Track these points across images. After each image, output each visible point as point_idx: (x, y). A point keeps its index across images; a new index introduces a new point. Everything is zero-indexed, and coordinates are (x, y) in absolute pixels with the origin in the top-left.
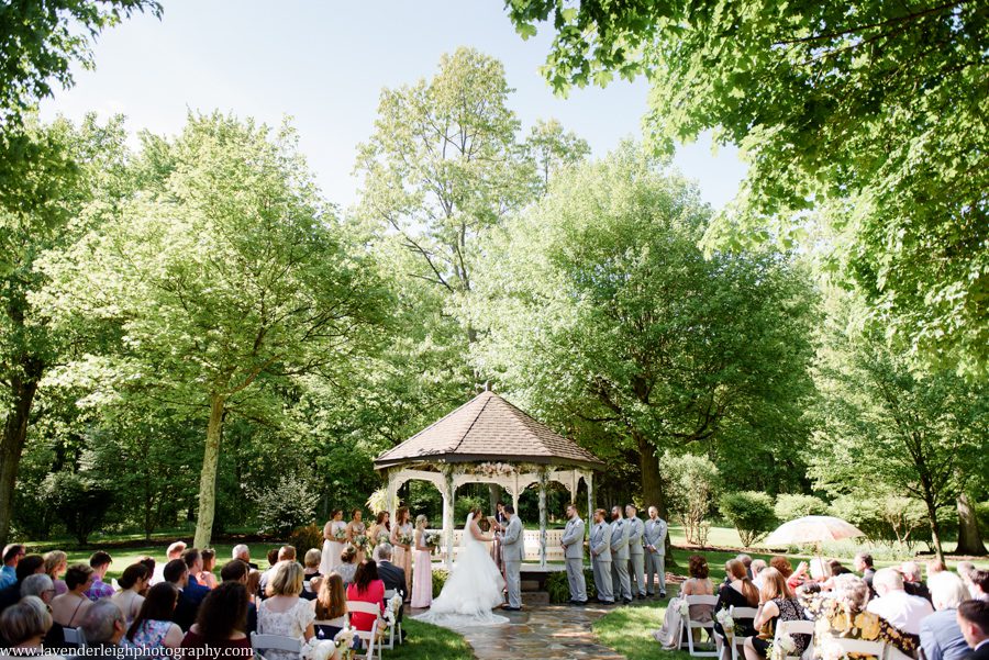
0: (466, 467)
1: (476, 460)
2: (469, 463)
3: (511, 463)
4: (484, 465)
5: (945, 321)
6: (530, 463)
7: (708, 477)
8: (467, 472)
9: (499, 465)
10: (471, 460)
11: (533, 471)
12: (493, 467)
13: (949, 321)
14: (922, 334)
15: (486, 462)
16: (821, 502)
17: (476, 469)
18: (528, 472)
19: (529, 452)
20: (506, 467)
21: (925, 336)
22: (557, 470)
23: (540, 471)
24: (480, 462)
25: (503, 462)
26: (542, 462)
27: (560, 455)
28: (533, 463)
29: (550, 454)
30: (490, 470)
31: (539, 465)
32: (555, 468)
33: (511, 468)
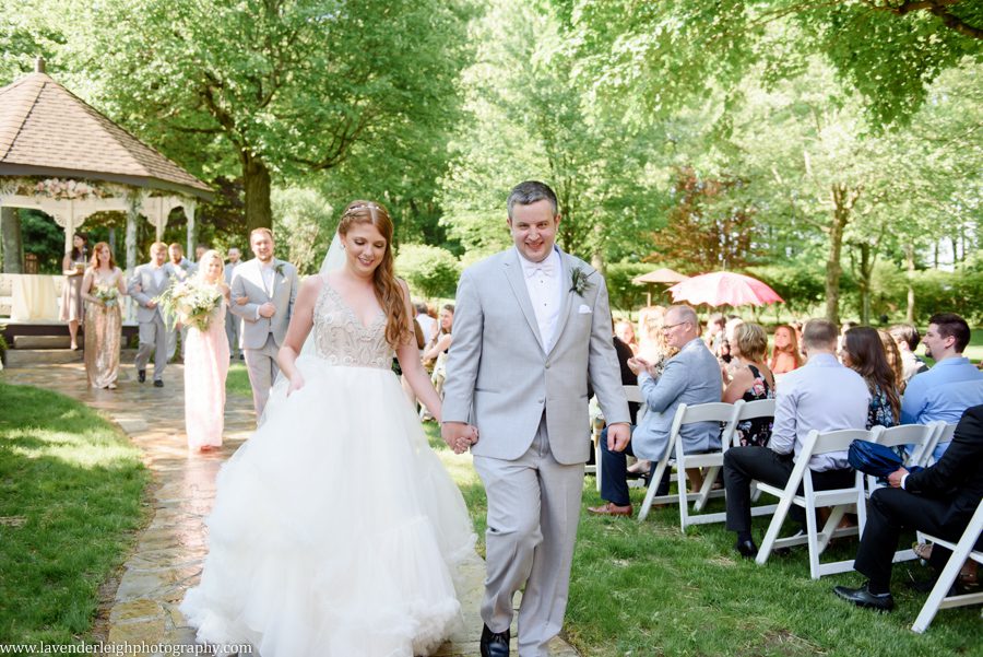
0: (20, 184)
1: (36, 175)
2: (26, 178)
3: (89, 182)
4: (48, 182)
5: (625, 69)
6: (117, 183)
7: (318, 219)
8: (22, 192)
9: (72, 183)
10: (29, 174)
11: (119, 195)
12: (63, 186)
13: (629, 70)
14: (603, 79)
15: (52, 178)
16: (451, 256)
17: (36, 188)
18: (111, 196)
19: (117, 168)
20: (82, 187)
21: (605, 82)
22: (152, 196)
23: (129, 196)
24: (43, 178)
25: (77, 180)
26: (133, 184)
27: (158, 175)
28: (121, 184)
29: (146, 174)
30: (58, 191)
31: (129, 187)
32: (150, 192)
33: (90, 189)
